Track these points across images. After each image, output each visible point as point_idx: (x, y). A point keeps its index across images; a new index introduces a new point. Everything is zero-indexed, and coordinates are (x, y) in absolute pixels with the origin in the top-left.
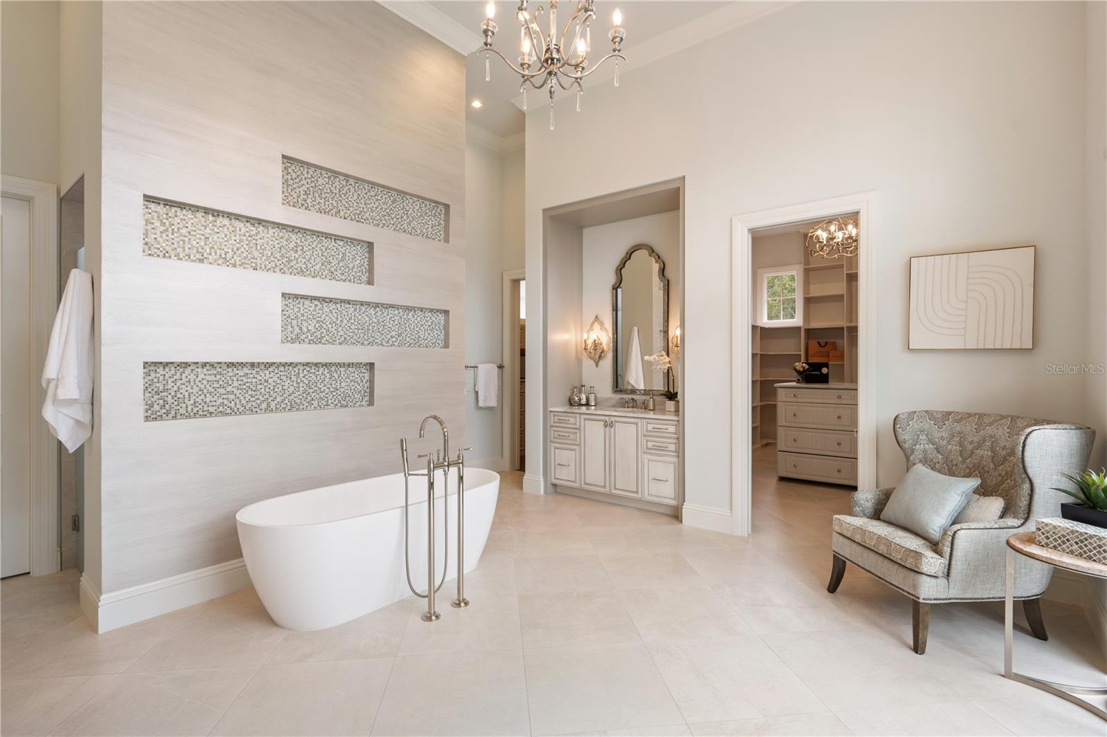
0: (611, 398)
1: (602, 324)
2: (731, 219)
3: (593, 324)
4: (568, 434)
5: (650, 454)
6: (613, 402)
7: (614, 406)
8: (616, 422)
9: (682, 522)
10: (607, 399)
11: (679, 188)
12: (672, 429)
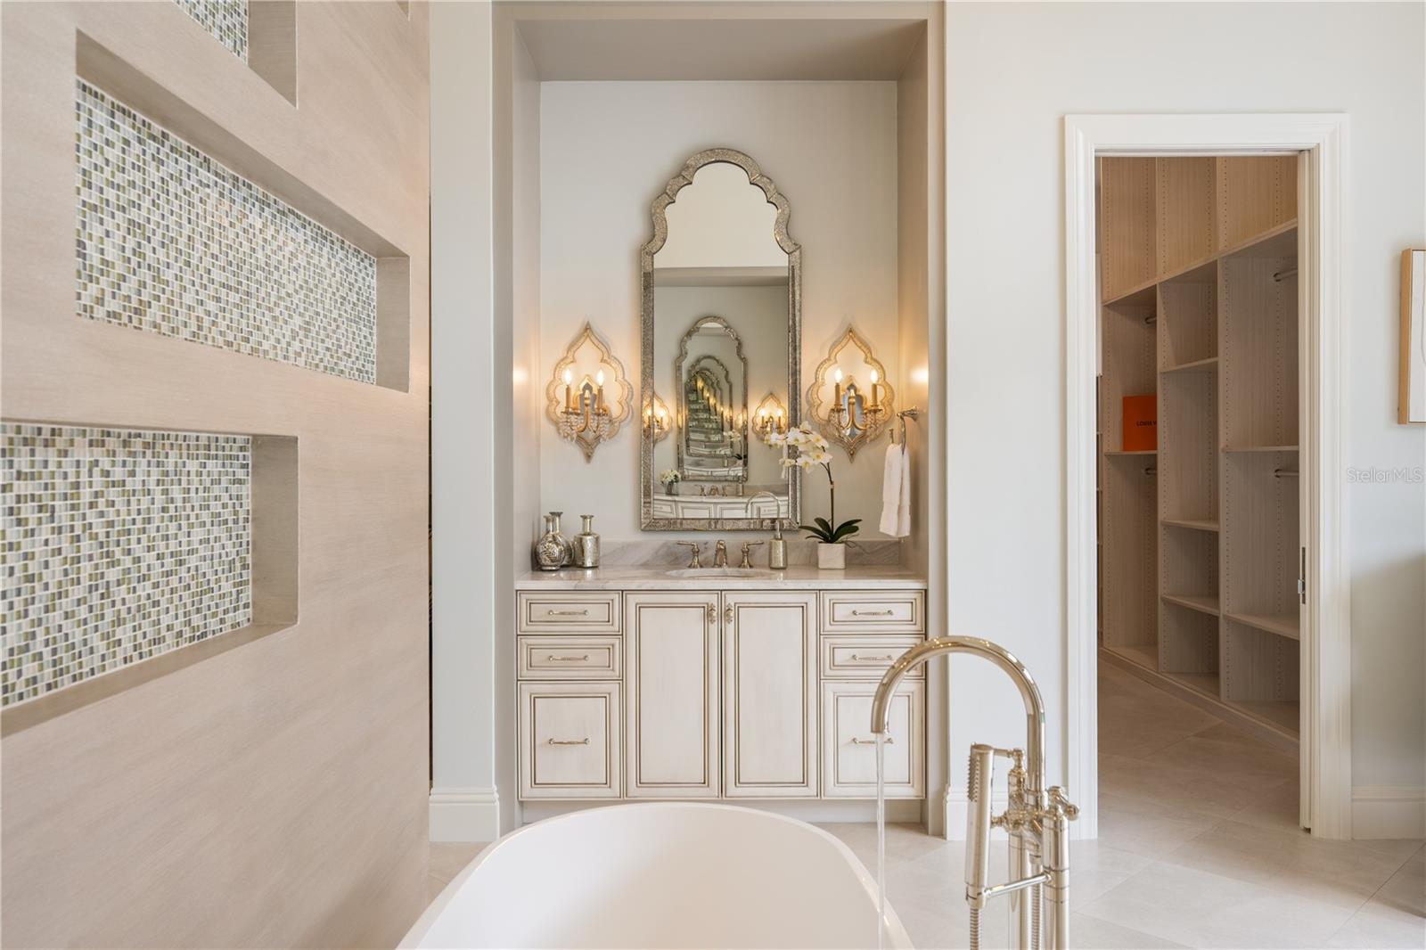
0: (635, 546)
1: (603, 346)
2: (1062, 121)
3: (573, 345)
4: (581, 653)
5: (847, 679)
6: (644, 554)
7: (645, 565)
8: (739, 606)
9: (945, 839)
10: (625, 549)
11: (924, 23)
12: (903, 612)
